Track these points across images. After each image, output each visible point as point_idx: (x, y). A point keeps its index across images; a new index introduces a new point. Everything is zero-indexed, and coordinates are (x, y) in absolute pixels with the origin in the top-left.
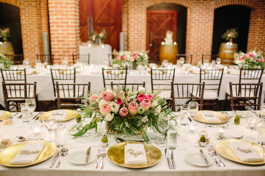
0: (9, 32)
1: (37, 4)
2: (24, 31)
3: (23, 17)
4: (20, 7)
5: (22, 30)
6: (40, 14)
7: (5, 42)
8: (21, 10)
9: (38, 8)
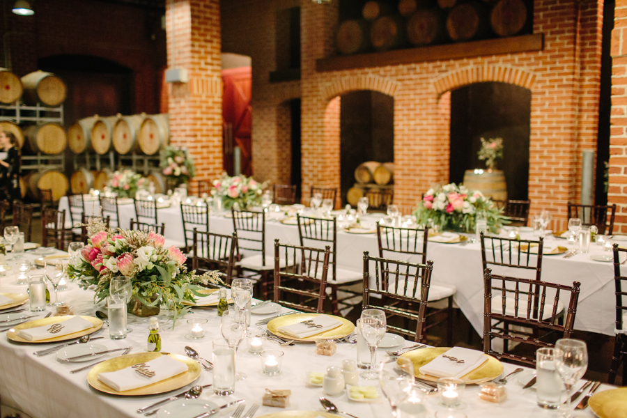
0: (501, 147)
1: (574, 80)
2: (535, 146)
3: (536, 112)
4: (533, 90)
5: (532, 143)
6: (580, 105)
7: (490, 171)
8: (533, 96)
9: (578, 89)
